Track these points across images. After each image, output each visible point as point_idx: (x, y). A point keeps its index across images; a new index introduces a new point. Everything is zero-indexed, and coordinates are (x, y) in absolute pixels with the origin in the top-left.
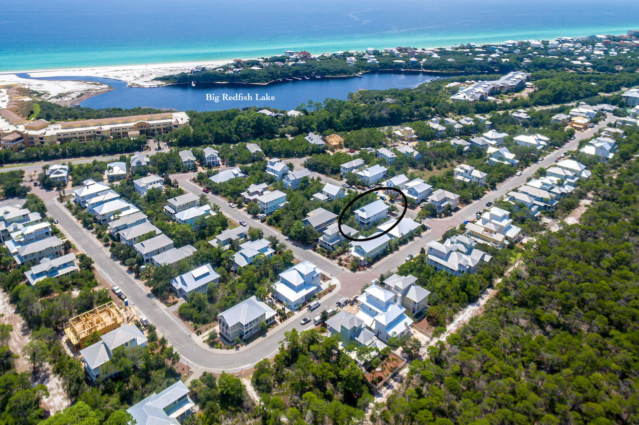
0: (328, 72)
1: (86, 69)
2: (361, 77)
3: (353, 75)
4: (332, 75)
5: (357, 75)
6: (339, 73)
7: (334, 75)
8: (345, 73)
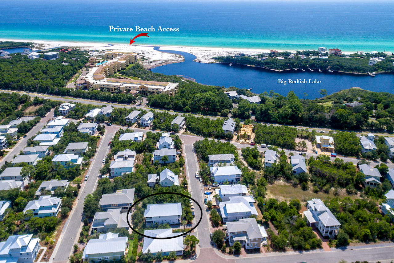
0: (342, 67)
1: (188, 47)
2: (374, 76)
3: (366, 74)
4: (345, 71)
5: (370, 74)
6: (352, 70)
7: (347, 71)
8: (358, 70)
